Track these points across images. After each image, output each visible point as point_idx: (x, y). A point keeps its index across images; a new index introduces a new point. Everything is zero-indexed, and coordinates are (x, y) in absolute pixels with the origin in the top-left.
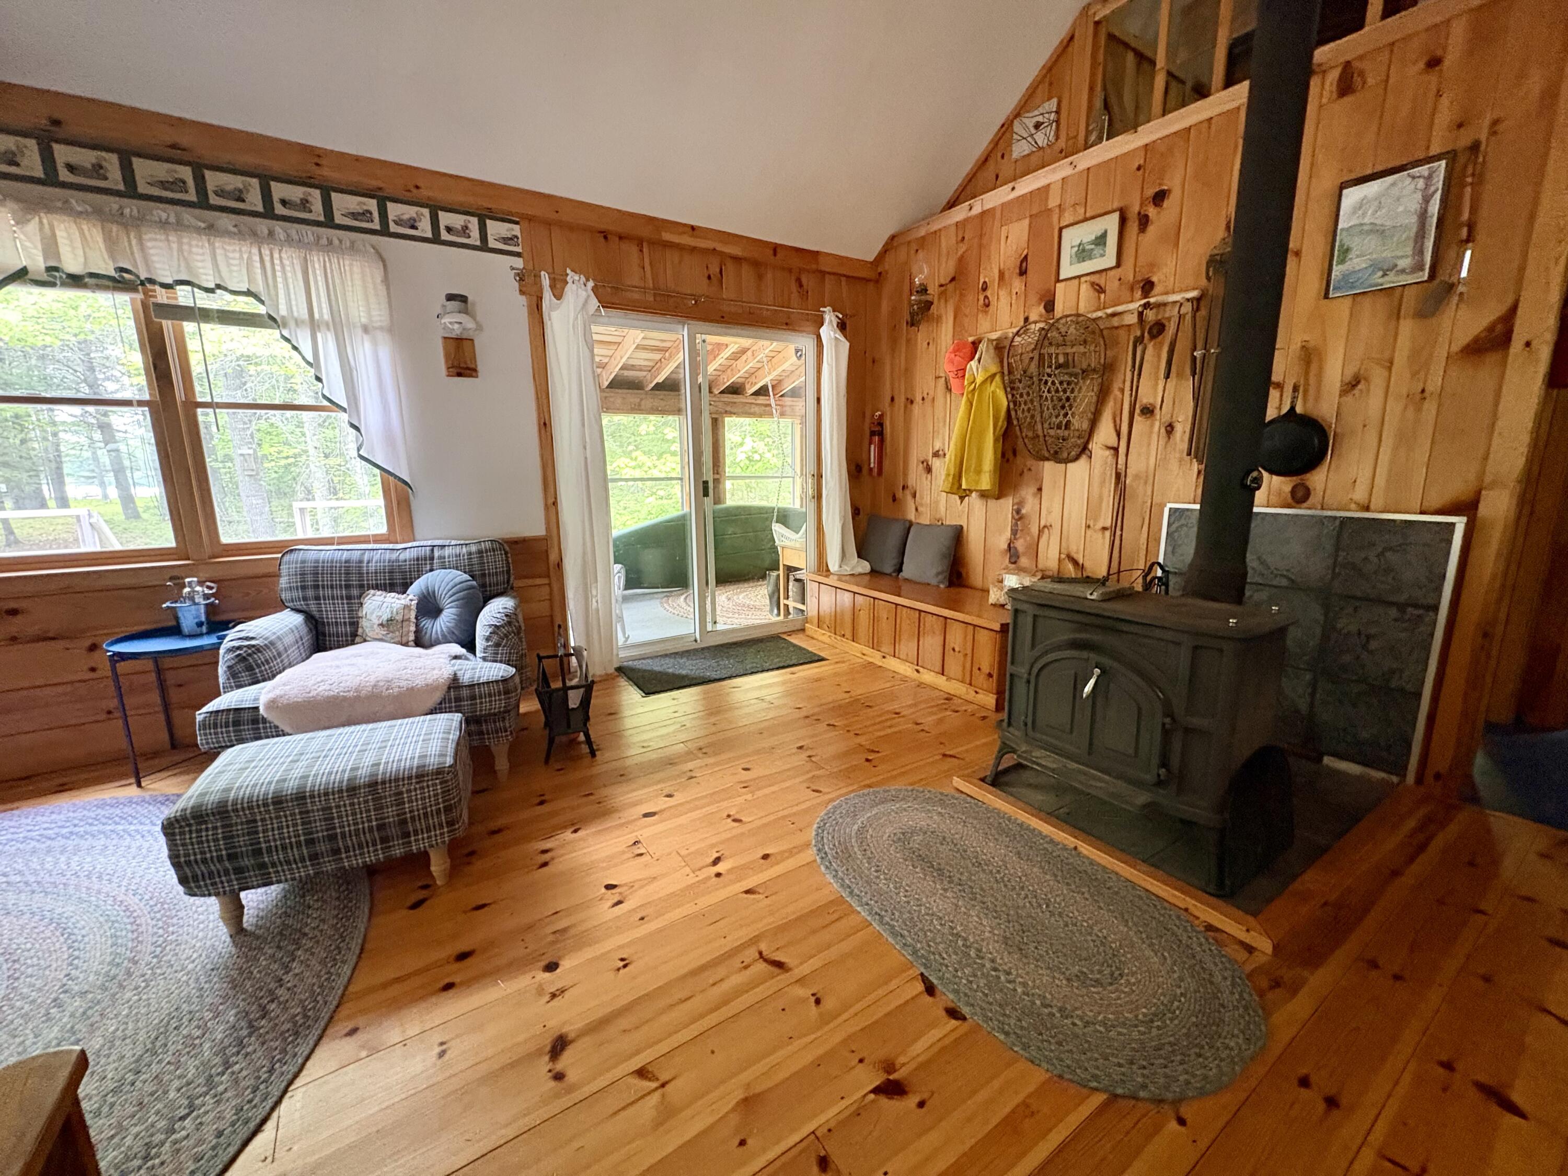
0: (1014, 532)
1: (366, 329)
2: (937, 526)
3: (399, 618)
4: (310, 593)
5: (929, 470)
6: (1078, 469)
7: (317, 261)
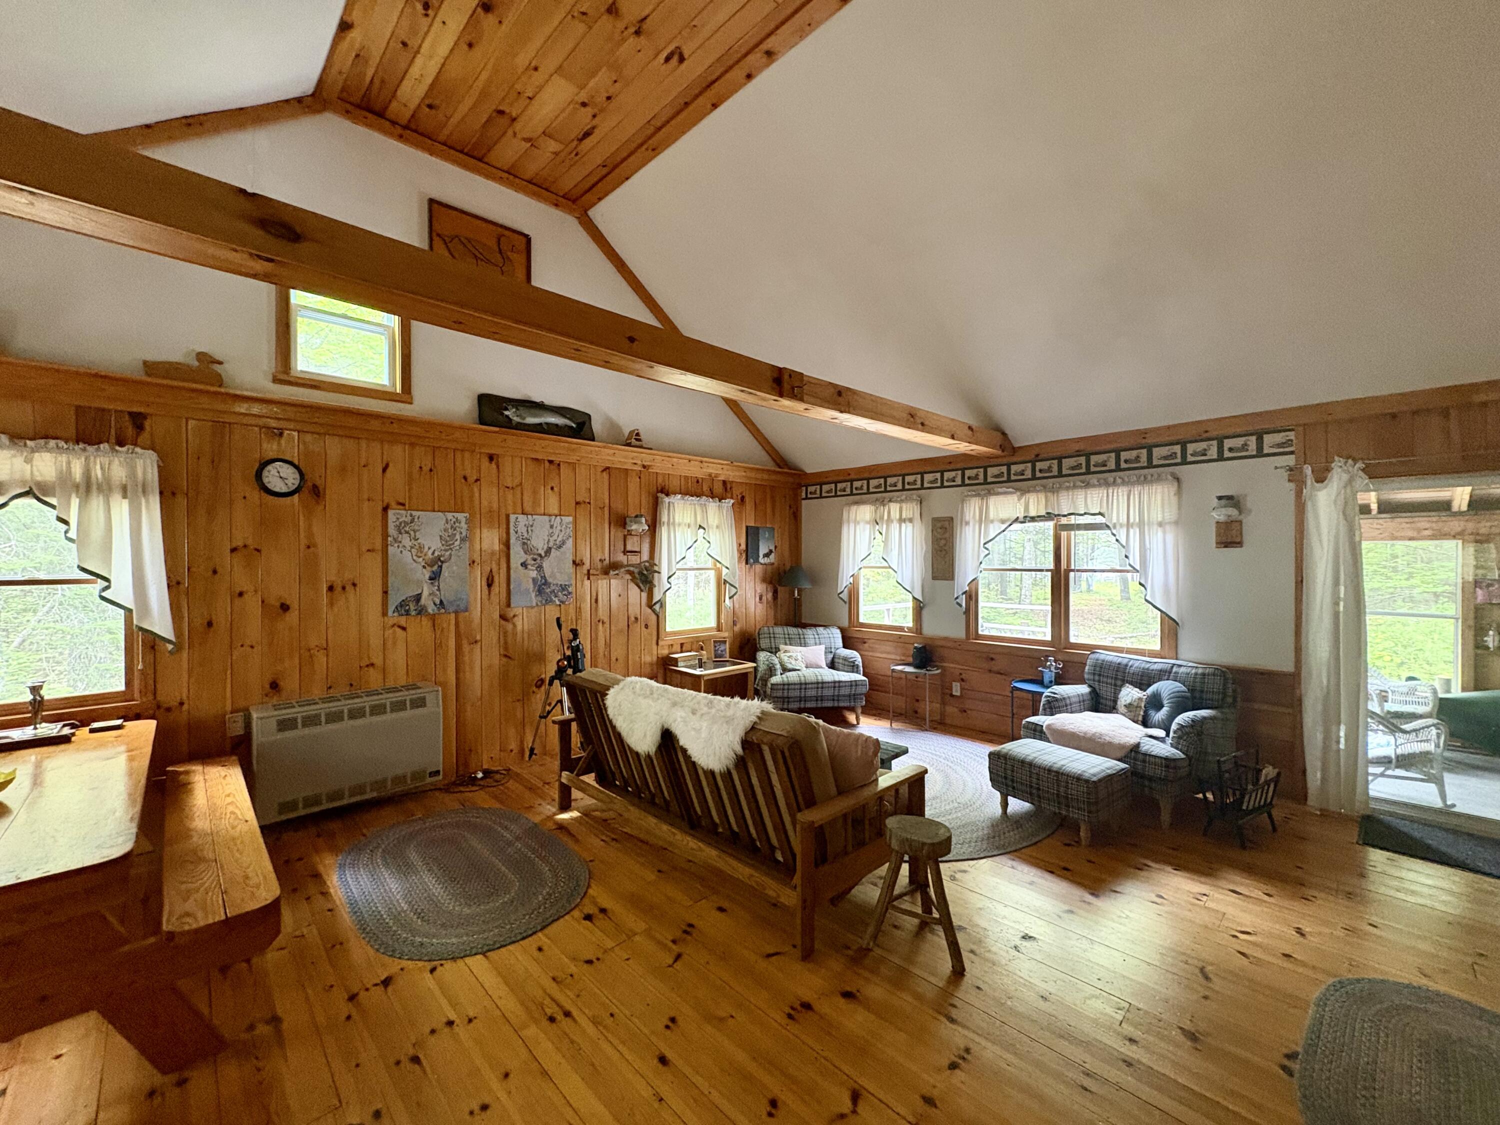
1: (1160, 524)
3: (1135, 704)
4: (1097, 678)
7: (1136, 490)
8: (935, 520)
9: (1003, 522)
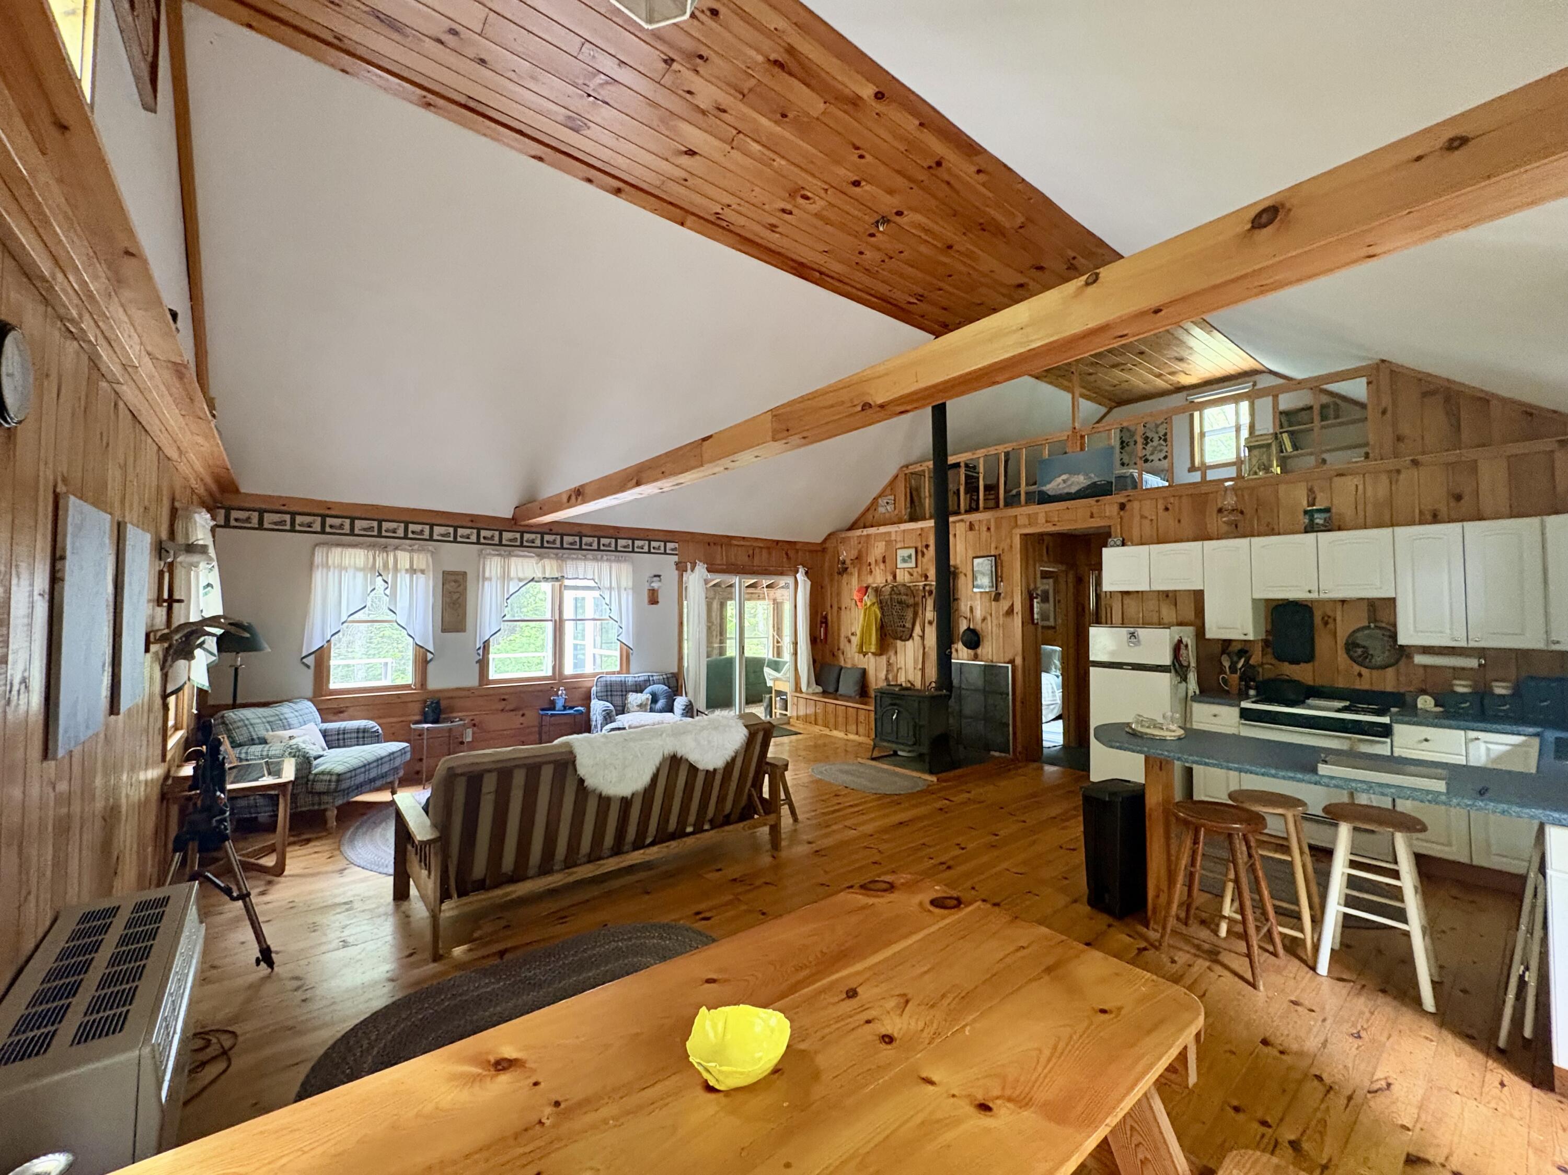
0: (887, 671)
1: (626, 590)
2: (854, 668)
3: (643, 702)
4: (609, 694)
5: (849, 641)
6: (909, 643)
8: (446, 574)
9: (520, 580)
